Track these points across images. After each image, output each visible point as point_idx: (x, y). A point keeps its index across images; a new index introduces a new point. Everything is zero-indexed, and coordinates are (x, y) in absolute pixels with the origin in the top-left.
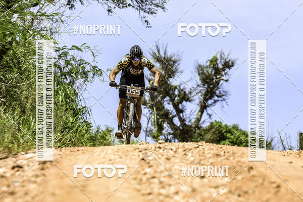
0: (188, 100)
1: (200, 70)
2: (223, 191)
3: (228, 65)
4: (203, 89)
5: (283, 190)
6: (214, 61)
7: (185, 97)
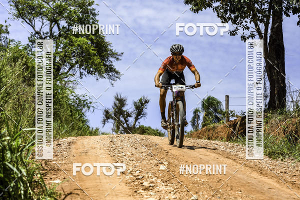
0: (130, 116)
1: (135, 104)
2: (144, 154)
3: (147, 102)
4: (136, 112)
5: (169, 154)
6: (141, 100)
7: (129, 115)
